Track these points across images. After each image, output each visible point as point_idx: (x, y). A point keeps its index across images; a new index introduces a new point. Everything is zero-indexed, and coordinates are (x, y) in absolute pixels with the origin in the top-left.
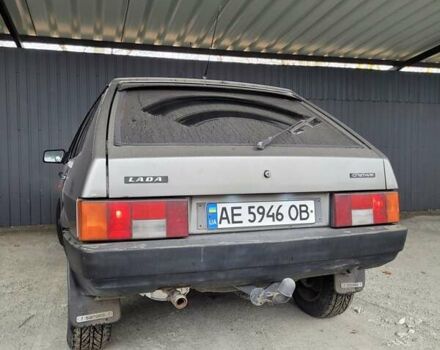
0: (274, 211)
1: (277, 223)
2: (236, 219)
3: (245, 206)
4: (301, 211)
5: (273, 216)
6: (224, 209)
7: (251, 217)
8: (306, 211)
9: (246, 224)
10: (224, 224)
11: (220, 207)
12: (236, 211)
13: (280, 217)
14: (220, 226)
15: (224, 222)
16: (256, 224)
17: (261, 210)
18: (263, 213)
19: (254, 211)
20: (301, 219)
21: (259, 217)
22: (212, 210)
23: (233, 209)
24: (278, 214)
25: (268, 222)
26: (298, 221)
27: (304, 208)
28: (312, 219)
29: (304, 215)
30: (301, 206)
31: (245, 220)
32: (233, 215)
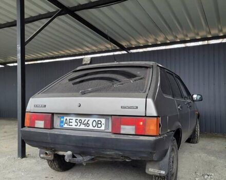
0: (86, 122)
1: (86, 128)
2: (70, 124)
3: (74, 119)
4: (98, 124)
5: (85, 124)
6: (66, 119)
7: (76, 124)
8: (101, 124)
9: (74, 127)
10: (66, 126)
11: (65, 118)
12: (70, 121)
13: (88, 125)
14: (64, 126)
15: (66, 124)
16: (78, 127)
17: (80, 121)
18: (81, 123)
19: (77, 121)
20: (98, 127)
21: (79, 124)
22: (62, 120)
23: (70, 119)
24: (87, 123)
25: (83, 127)
26: (96, 128)
27: (99, 122)
28: (103, 128)
29: (99, 125)
30: (98, 121)
31: (74, 125)
32: (69, 122)
